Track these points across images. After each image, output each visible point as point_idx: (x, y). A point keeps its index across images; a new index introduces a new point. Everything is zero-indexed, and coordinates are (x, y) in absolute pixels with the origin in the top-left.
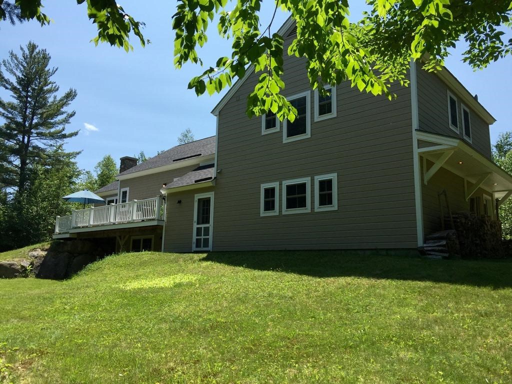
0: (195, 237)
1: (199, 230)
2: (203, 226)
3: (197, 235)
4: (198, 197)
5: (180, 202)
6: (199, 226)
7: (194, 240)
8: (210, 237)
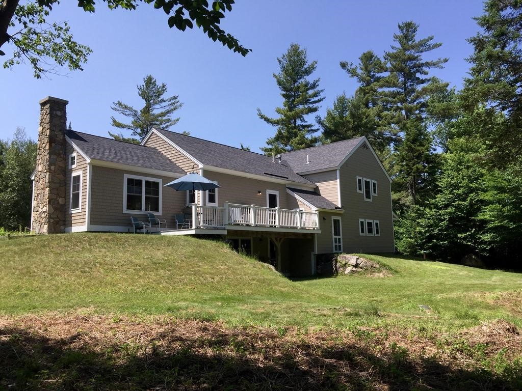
0: (334, 244)
1: (336, 239)
2: (337, 237)
3: (335, 243)
4: (334, 218)
5: (324, 219)
6: (336, 237)
7: (334, 246)
8: (341, 244)
